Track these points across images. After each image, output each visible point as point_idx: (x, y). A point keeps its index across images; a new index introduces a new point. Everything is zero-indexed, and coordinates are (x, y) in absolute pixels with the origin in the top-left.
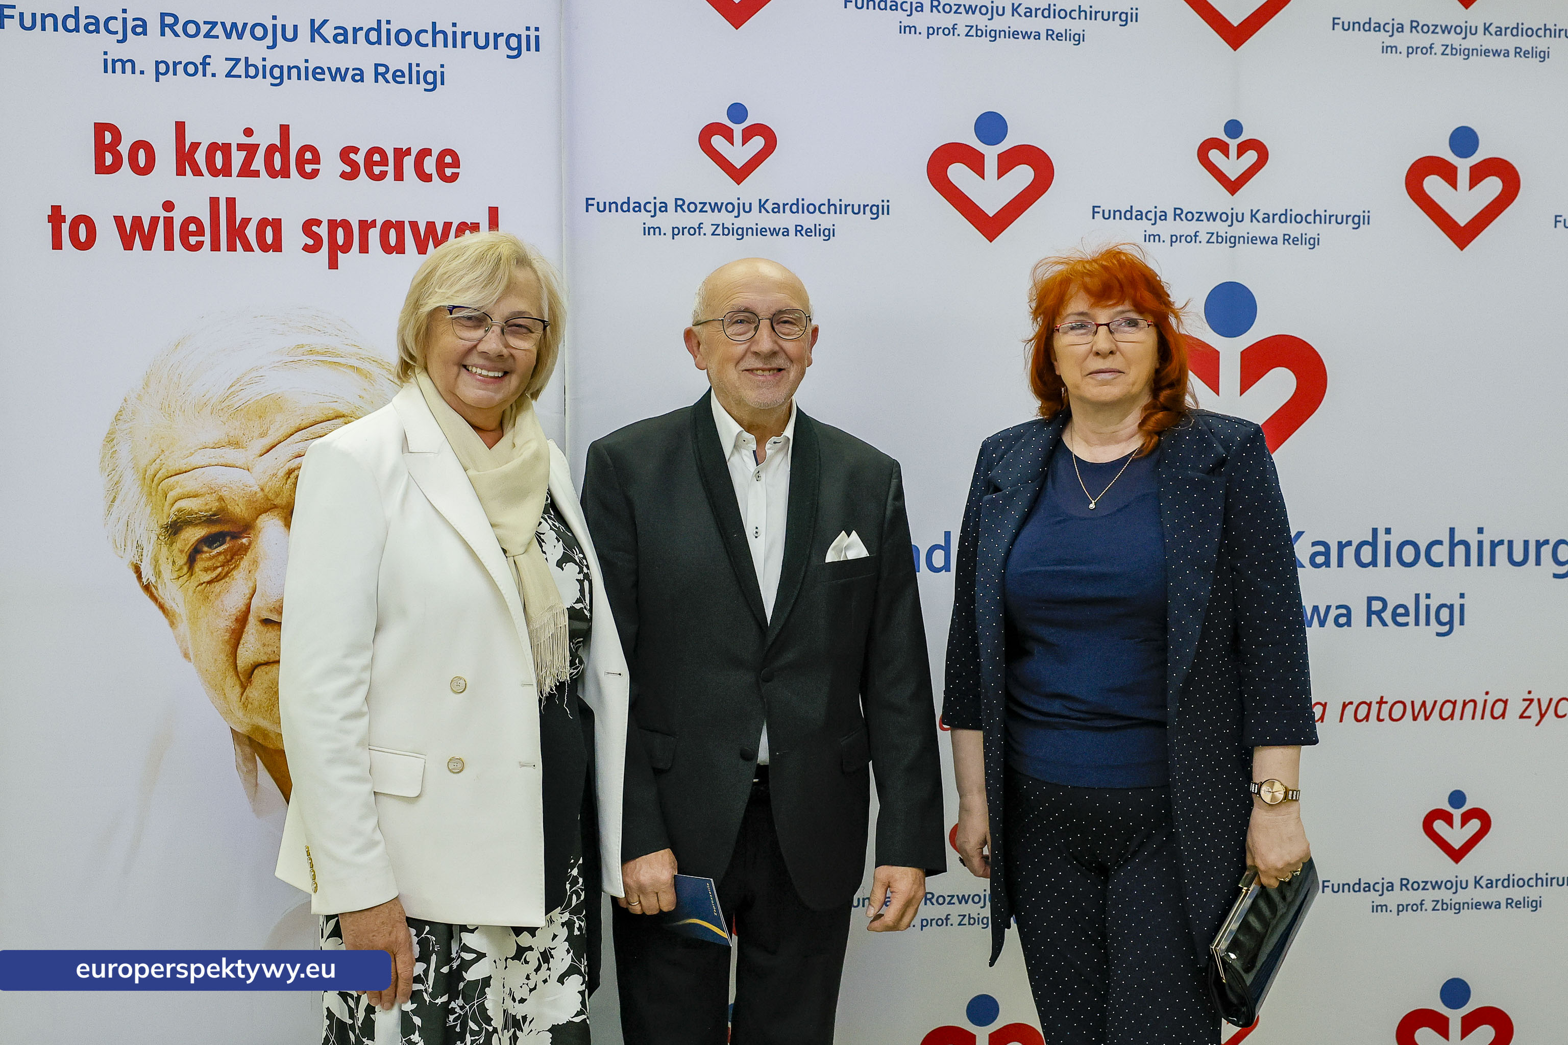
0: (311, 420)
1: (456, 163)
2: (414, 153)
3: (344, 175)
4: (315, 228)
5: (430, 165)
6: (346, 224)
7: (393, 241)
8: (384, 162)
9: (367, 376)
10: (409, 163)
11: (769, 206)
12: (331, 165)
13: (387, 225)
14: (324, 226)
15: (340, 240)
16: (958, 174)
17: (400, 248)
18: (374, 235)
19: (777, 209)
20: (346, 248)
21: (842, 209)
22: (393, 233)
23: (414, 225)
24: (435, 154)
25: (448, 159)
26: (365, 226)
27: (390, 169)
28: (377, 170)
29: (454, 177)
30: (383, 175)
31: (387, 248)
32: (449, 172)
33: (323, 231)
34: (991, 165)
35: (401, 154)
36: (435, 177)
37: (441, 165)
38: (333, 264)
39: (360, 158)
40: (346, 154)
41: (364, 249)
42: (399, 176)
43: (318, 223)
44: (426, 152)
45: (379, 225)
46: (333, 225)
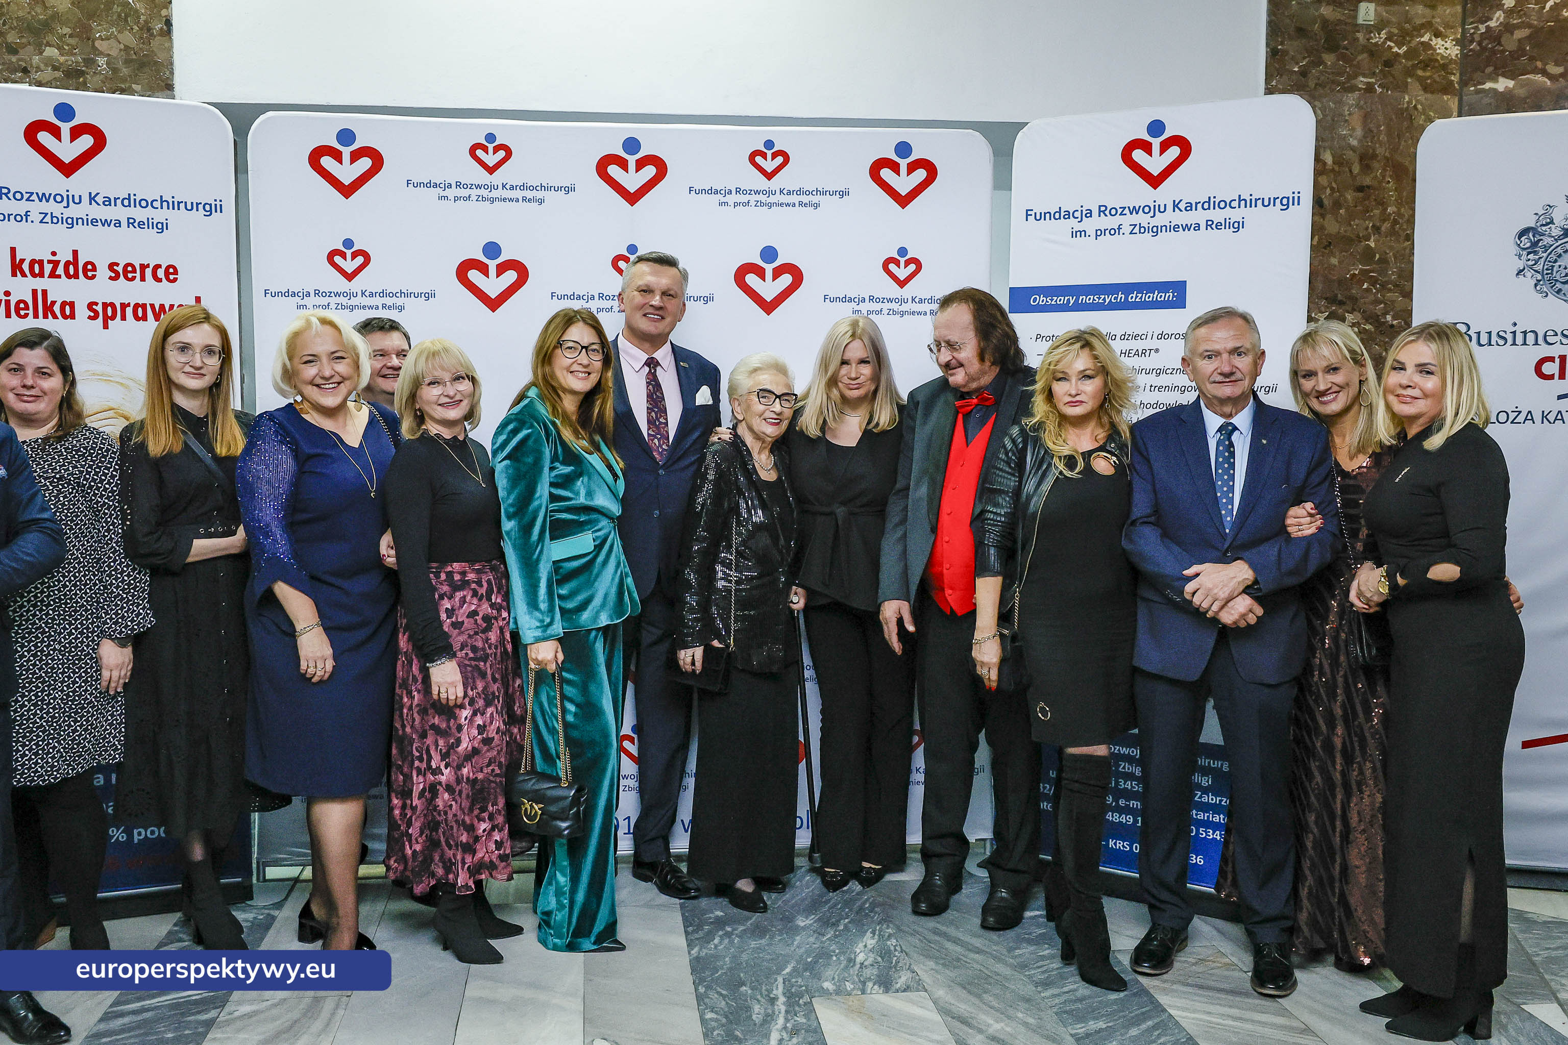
0: (95, 411)
1: (176, 272)
2: (151, 267)
3: (111, 278)
4: (94, 307)
5: (161, 273)
6: (112, 305)
7: (140, 314)
8: (134, 271)
9: (126, 387)
10: (148, 272)
11: (367, 294)
12: (103, 272)
13: (137, 306)
14: (100, 306)
15: (110, 313)
16: (474, 276)
17: (144, 318)
18: (129, 311)
19: (371, 295)
20: (113, 317)
21: (408, 295)
22: (140, 310)
23: (152, 306)
24: (164, 267)
25: (171, 270)
26: (124, 306)
27: (138, 275)
28: (130, 275)
29: (175, 280)
30: (134, 278)
31: (137, 318)
32: (171, 277)
33: (99, 308)
34: (492, 270)
35: (143, 267)
36: (164, 279)
37: (167, 273)
38: (106, 326)
39: (120, 269)
40: (112, 266)
41: (124, 318)
42: (143, 279)
43: (96, 304)
44: (158, 266)
45: (132, 305)
46: (105, 305)
